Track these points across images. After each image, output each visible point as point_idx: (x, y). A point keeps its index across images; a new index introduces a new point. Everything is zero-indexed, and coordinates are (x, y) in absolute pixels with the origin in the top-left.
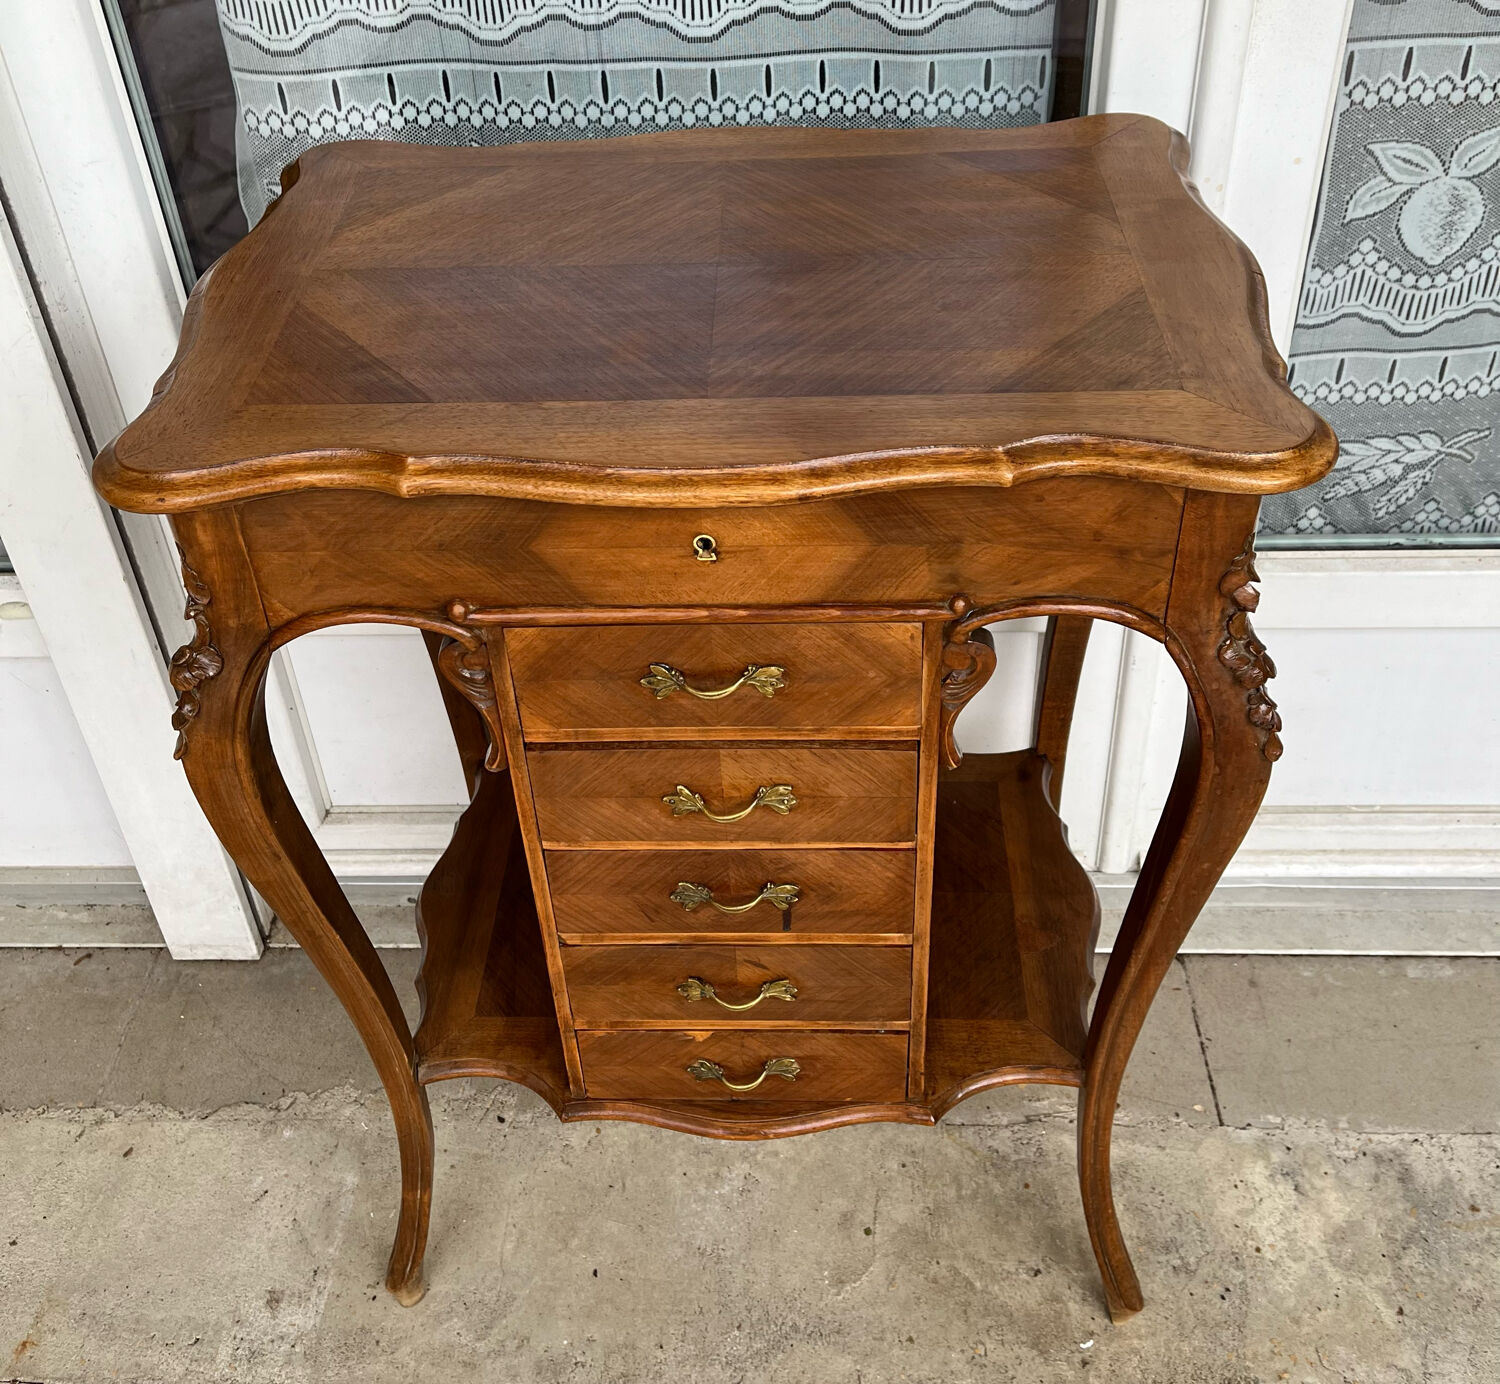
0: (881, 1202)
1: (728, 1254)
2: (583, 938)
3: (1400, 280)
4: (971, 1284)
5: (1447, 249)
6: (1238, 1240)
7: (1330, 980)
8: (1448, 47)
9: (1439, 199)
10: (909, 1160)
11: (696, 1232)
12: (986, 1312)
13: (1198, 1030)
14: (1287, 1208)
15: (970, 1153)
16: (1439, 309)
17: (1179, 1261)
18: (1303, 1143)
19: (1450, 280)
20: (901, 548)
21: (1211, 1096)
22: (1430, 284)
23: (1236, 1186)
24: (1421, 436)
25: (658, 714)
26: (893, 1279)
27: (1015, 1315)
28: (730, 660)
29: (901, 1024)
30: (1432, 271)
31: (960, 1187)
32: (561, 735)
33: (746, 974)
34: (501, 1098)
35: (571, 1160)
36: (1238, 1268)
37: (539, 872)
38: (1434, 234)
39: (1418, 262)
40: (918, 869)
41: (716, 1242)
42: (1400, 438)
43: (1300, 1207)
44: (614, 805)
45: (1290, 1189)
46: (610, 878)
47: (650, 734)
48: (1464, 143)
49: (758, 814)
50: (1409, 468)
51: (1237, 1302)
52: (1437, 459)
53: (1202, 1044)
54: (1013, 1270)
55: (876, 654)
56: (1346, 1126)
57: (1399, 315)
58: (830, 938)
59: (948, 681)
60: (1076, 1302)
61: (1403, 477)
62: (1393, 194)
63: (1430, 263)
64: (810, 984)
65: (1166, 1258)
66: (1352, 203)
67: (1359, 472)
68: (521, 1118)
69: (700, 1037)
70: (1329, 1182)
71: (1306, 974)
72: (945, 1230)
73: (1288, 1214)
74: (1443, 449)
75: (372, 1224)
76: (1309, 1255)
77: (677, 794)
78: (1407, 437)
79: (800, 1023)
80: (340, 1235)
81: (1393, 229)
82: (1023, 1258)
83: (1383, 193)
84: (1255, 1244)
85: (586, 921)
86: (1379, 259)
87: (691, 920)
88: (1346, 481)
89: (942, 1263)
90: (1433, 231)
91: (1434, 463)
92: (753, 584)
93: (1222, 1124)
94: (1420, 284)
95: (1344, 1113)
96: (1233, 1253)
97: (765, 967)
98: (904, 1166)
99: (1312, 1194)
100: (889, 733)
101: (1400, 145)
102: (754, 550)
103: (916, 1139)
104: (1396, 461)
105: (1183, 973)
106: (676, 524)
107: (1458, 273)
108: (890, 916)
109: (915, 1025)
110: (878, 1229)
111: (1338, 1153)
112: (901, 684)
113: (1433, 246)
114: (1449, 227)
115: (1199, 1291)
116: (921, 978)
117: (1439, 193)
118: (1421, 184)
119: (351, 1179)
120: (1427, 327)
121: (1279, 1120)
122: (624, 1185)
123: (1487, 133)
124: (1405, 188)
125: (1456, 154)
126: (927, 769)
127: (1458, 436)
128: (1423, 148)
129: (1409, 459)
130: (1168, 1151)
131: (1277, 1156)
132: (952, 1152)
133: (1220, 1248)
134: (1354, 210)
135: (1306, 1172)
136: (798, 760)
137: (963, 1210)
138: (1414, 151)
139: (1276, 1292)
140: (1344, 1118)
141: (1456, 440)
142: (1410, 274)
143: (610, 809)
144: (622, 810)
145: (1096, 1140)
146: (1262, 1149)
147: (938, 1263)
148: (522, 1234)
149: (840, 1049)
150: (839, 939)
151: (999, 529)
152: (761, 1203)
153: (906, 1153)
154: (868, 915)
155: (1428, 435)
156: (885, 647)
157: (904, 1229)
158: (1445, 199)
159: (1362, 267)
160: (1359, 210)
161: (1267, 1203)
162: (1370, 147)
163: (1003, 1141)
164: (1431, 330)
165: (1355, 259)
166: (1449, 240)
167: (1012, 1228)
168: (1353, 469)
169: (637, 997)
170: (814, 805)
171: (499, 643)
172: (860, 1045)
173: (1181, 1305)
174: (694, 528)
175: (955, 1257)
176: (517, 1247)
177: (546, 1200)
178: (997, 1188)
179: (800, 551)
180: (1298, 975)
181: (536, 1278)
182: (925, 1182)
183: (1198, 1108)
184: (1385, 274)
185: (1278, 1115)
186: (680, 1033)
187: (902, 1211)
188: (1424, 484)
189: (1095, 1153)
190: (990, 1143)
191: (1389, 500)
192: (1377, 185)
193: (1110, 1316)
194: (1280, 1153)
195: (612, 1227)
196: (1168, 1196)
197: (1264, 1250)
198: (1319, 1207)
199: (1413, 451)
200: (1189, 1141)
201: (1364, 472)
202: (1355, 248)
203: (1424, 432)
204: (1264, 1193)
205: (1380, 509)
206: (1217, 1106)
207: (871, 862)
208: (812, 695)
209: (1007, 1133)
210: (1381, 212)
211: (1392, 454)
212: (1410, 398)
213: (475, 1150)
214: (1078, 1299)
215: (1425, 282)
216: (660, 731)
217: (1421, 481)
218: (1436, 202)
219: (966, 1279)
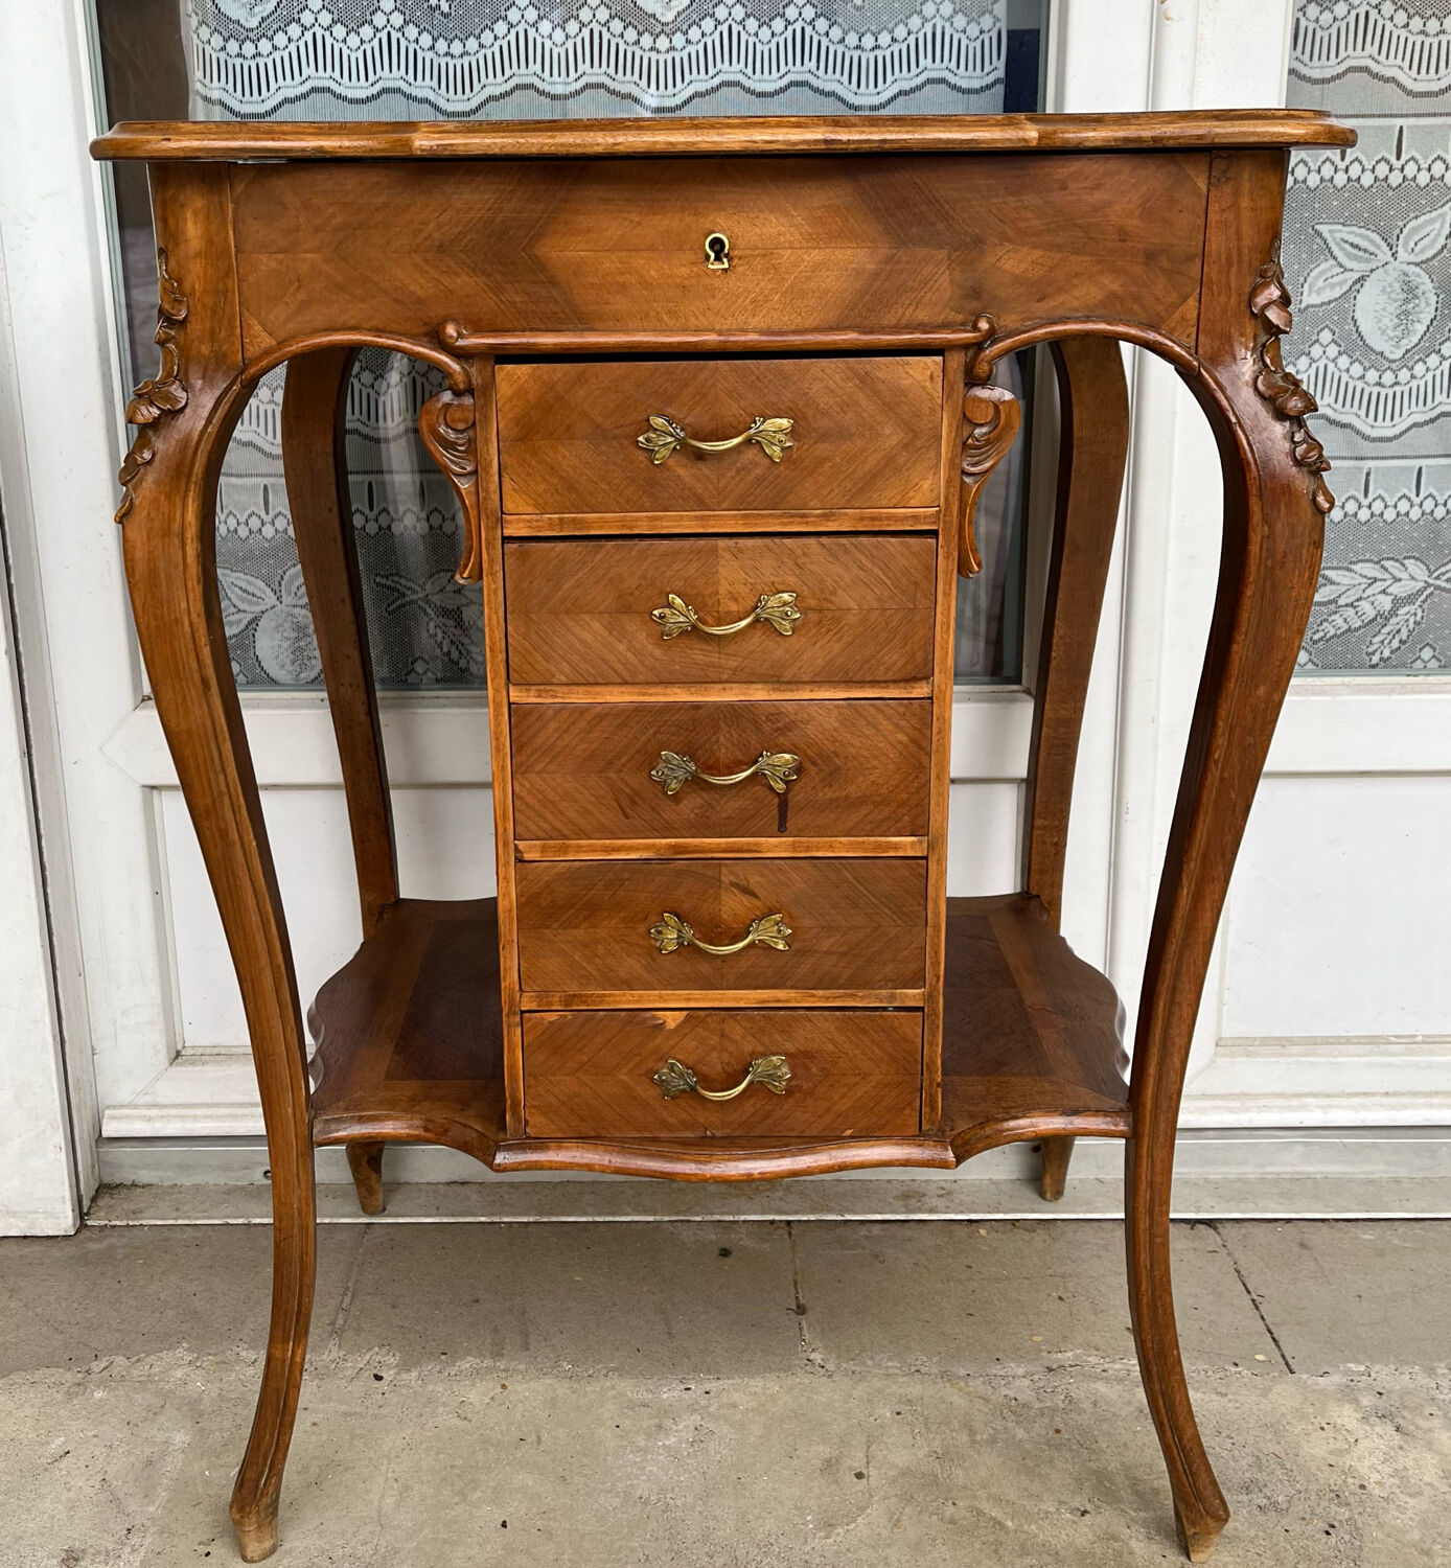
0: (874, 1447)
1: (679, 1503)
2: (544, 849)
3: (1363, 377)
4: (1000, 1524)
5: (1404, 341)
6: (1335, 1479)
7: (1396, 1241)
8: (1380, 128)
9: (1390, 286)
10: (904, 1408)
11: (636, 1482)
12: (1024, 1551)
13: (1247, 1289)
14: (1391, 1448)
15: (982, 1401)
16: (1406, 411)
17: (1265, 1501)
18: (1398, 1387)
19: (1413, 377)
20: (921, 252)
21: (1273, 1345)
22: (1394, 381)
23: (1322, 1429)
24: (1406, 562)
25: (653, 489)
26: (898, 1521)
27: (1062, 1553)
28: (732, 410)
29: (912, 995)
30: (1394, 366)
31: (972, 1432)
32: (546, 523)
33: (732, 905)
34: (378, 1358)
35: (469, 1416)
36: (1339, 1505)
37: (502, 739)
38: (1390, 325)
39: (1379, 357)
40: (935, 730)
41: (662, 1491)
42: (1387, 564)
43: (1405, 1446)
44: (596, 626)
45: (1390, 1429)
46: (584, 746)
47: (642, 522)
48: (1408, 226)
49: (757, 637)
50: (1398, 603)
51: (1347, 1538)
52: (1426, 593)
53: (1253, 1301)
54: (1052, 1510)
55: (893, 403)
56: (1446, 1371)
57: (1367, 416)
58: (831, 847)
59: (970, 441)
60: (1138, 1540)
61: (1393, 612)
62: (1345, 281)
63: (1392, 357)
64: (807, 922)
65: (1250, 1497)
66: (1306, 286)
67: (1346, 605)
68: (405, 1376)
69: (672, 1020)
70: (1436, 1422)
71: (1366, 1237)
72: (959, 1472)
73: (1392, 1453)
74: (1431, 581)
75: (207, 1483)
76: (1427, 1490)
77: (670, 606)
78: (1392, 563)
79: (792, 993)
80: (163, 1494)
81: (1350, 321)
82: (1063, 1499)
83: (1336, 279)
84: (1358, 1483)
85: (550, 818)
86: (1340, 353)
87: (671, 814)
88: (1333, 617)
89: (960, 1504)
90: (1389, 322)
91: (1423, 597)
92: (767, 301)
93: (1292, 1372)
94: (1382, 381)
95: (1440, 1360)
96: (1332, 1491)
97: (754, 895)
98: (898, 1414)
99: (1419, 1434)
100: (905, 518)
101: (1346, 229)
102: (767, 252)
103: (910, 1389)
104: (1384, 592)
105: (1218, 1239)
106: (688, 219)
107: (1419, 369)
108: (902, 805)
109: (930, 997)
110: (873, 1472)
111: (1442, 1397)
112: (918, 444)
113: (1391, 339)
114: (1404, 317)
115: (1296, 1528)
116: (937, 915)
117: (1390, 279)
118: (1372, 271)
119: (180, 1438)
120: (1397, 431)
121: (1362, 1368)
122: (539, 1438)
123: (1428, 216)
124: (1356, 276)
125: (1401, 236)
126: (946, 573)
127: (1444, 565)
128: (1369, 232)
129: (1395, 589)
130: (1230, 1397)
131: (1367, 1401)
132: (960, 1401)
133: (1313, 1487)
134: (1309, 295)
135: (1406, 1413)
136: (804, 554)
137: (979, 1452)
138: (1360, 235)
139: (1393, 1527)
140: (1443, 1365)
141: (1443, 570)
142: (1372, 370)
143: (590, 632)
144: (606, 633)
145: (1151, 1225)
146: (1348, 1394)
147: (954, 1504)
148: (406, 1488)
149: (840, 1038)
150: (842, 846)
151: (1023, 225)
152: (717, 1452)
153: (899, 1402)
154: (876, 805)
155: (1413, 561)
156: (902, 391)
157: (906, 1473)
158: (1397, 286)
159: (1324, 361)
160: (1314, 295)
161: (1363, 1444)
162: (1317, 227)
163: (1022, 1390)
164: (1401, 434)
165: (1316, 351)
166: (1406, 333)
167: (1045, 1469)
168: (1342, 602)
169: (601, 949)
170: (820, 622)
171: (490, 385)
172: (864, 1031)
173: (1275, 1540)
174: (706, 223)
175: (975, 1497)
176: (398, 1504)
177: (437, 1454)
178: (1020, 1433)
179: (816, 256)
180: (1358, 1238)
181: (427, 1531)
182: (928, 1430)
183: (1260, 1357)
184: (1348, 370)
185: (1358, 1362)
186: (648, 1014)
187: (902, 1452)
188: (1417, 623)
189: (1151, 1249)
190: (1005, 1391)
191: (1382, 642)
192: (1329, 269)
193: (1186, 1552)
194: (1372, 1398)
195: (525, 1479)
196: (1240, 1440)
197: (1369, 1487)
198: (1430, 1445)
199: (1400, 580)
200: (1255, 1387)
201: (1352, 605)
202: (1314, 338)
203: (1409, 558)
204: (1360, 1434)
205: (1373, 653)
206: (1283, 1356)
207: (880, 717)
208: (822, 461)
209: (1027, 1382)
210: (1335, 300)
211: (1379, 583)
212: (1390, 515)
213: (343, 1408)
214: (1141, 1537)
215: (1388, 378)
216: (656, 519)
217: (1412, 620)
218: (1389, 290)
219: (992, 1518)
